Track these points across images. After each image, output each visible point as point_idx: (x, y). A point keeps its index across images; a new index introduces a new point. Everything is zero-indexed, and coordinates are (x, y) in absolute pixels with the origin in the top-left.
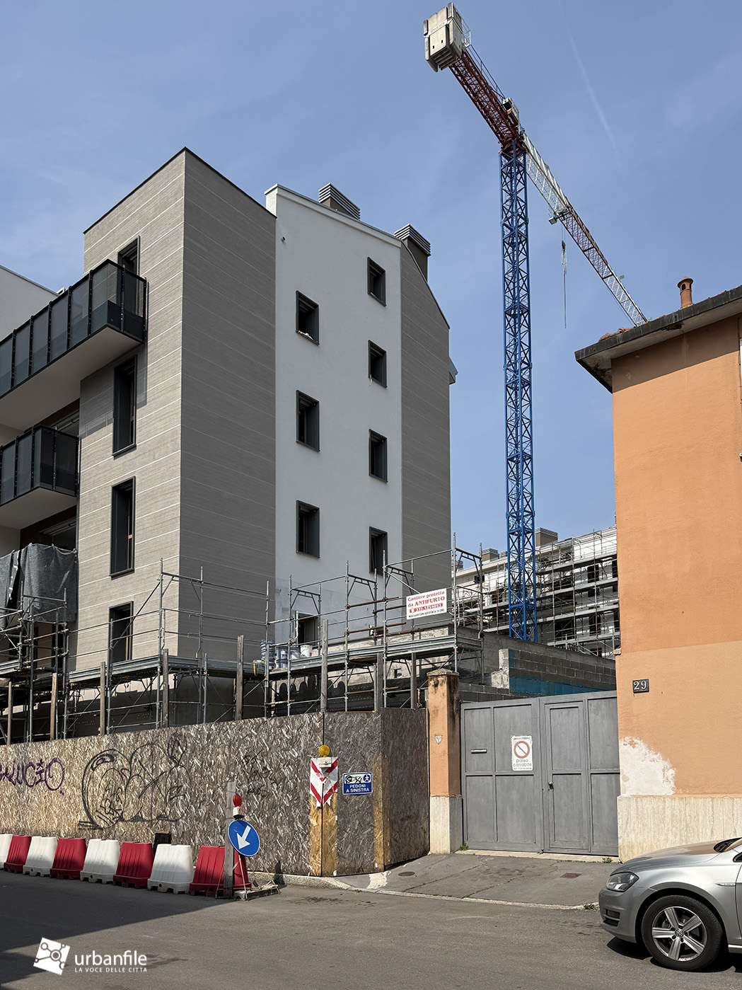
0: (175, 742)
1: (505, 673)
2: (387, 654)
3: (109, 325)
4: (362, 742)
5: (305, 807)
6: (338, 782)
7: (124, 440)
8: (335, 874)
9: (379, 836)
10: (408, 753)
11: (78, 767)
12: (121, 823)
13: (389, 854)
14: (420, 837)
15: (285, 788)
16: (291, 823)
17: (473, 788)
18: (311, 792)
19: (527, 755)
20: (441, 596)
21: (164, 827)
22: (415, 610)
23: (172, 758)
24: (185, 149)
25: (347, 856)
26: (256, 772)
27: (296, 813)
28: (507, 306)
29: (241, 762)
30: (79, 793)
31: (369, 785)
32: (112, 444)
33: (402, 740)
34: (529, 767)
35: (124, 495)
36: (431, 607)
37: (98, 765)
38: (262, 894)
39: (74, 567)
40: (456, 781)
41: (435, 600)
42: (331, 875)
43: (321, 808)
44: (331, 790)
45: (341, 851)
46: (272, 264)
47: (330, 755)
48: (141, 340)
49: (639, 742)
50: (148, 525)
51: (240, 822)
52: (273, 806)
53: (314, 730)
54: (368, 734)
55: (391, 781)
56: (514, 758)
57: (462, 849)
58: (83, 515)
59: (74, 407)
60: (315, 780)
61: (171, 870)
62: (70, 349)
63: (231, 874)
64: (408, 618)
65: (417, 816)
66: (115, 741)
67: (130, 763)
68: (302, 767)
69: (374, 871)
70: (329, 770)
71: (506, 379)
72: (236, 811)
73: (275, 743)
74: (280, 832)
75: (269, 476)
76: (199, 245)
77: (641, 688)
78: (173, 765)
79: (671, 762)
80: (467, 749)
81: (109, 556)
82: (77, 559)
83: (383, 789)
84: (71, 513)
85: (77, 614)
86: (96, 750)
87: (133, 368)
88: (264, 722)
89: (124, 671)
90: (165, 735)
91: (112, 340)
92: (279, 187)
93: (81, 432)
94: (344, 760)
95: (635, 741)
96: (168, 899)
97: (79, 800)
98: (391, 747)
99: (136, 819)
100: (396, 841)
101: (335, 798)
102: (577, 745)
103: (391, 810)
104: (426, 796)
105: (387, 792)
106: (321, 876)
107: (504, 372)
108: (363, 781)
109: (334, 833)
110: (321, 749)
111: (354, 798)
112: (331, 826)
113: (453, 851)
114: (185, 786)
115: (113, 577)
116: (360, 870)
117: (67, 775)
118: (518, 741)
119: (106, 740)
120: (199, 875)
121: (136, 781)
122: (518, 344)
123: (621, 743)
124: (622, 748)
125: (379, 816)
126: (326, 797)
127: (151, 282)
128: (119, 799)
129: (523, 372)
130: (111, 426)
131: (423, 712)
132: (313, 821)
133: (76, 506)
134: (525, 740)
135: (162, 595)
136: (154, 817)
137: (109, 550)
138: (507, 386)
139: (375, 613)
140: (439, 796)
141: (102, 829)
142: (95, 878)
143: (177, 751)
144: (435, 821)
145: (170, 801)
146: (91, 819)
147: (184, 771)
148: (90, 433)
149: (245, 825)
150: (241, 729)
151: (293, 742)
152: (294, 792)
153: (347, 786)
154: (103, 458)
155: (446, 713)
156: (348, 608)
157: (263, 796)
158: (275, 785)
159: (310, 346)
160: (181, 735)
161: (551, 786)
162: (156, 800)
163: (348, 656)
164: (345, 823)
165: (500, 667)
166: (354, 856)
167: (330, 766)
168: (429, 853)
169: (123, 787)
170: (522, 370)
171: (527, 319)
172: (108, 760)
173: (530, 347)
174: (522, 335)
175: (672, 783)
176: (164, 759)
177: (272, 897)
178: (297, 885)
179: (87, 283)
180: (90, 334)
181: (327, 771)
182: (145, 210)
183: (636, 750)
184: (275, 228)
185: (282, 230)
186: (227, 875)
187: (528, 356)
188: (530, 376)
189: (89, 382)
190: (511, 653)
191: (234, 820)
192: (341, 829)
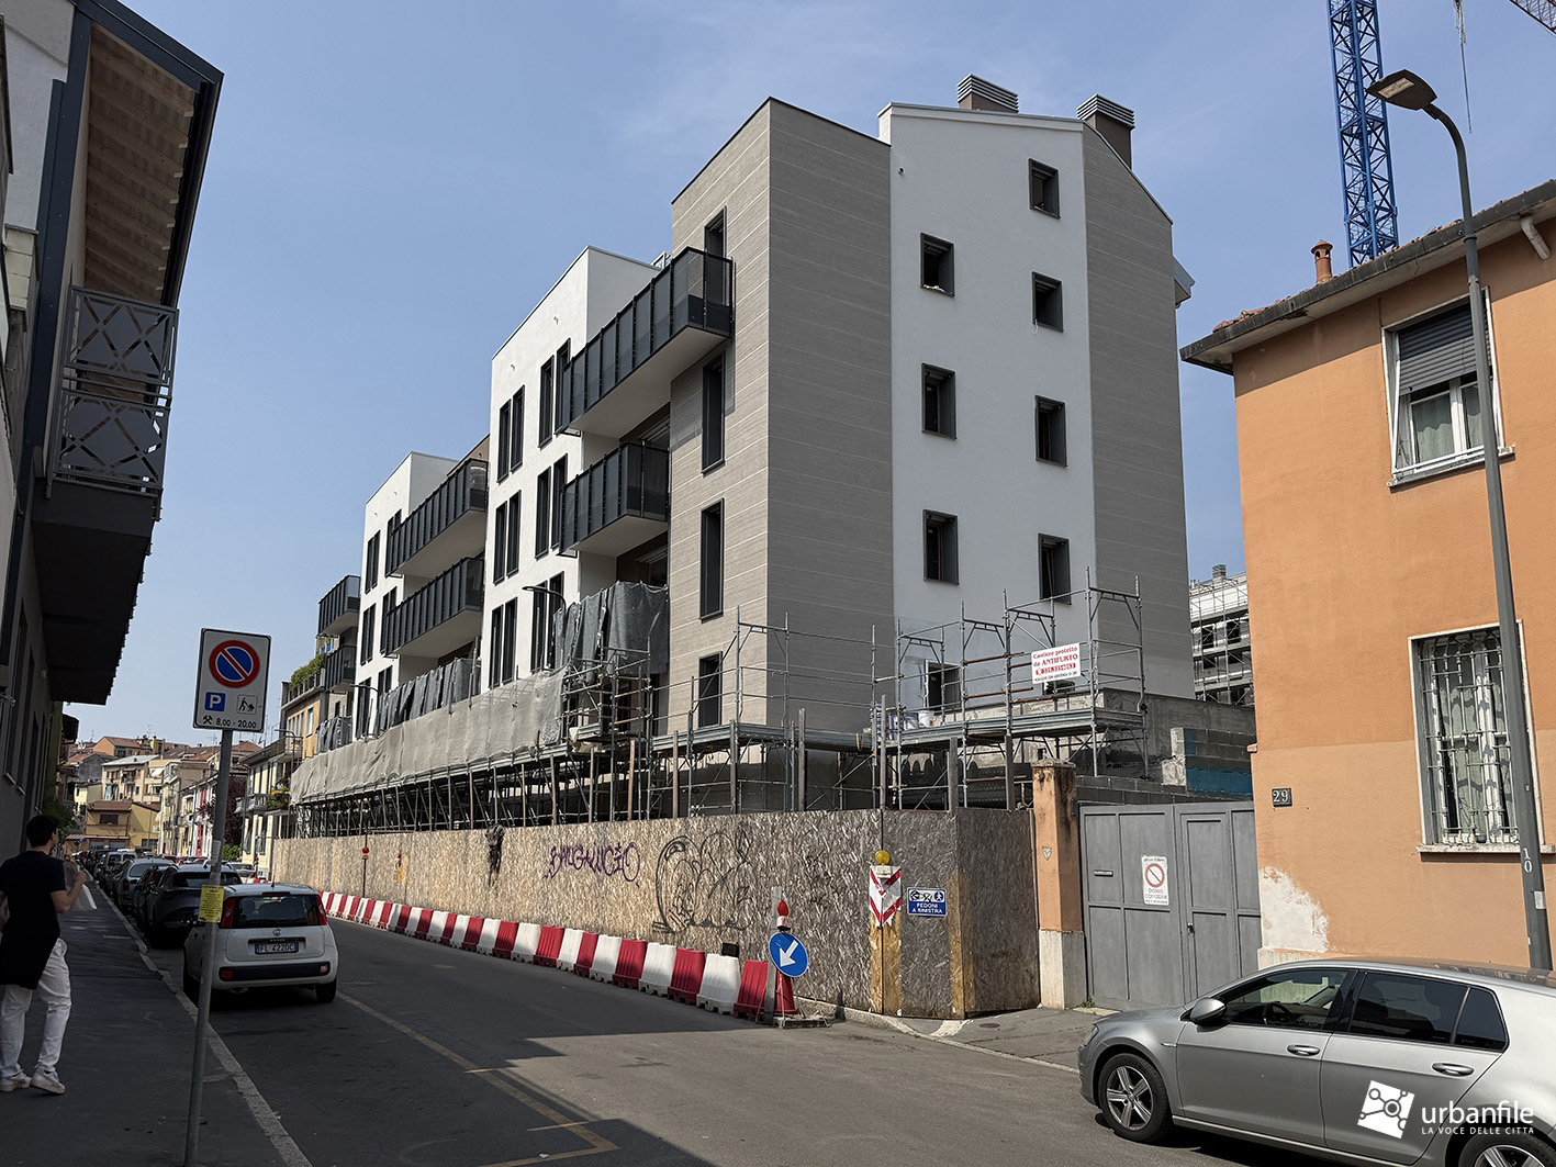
0: (742, 833)
1: (1179, 763)
2: (1011, 730)
3: (691, 324)
4: (931, 850)
5: (865, 925)
6: (901, 898)
7: (713, 456)
8: (899, 1014)
9: (957, 976)
10: (1001, 869)
11: (653, 853)
12: (692, 927)
13: (973, 997)
14: (1024, 983)
15: (846, 898)
16: (852, 944)
17: (1101, 923)
18: (871, 908)
19: (1161, 883)
20: (1072, 653)
21: (732, 936)
22: (1043, 671)
23: (740, 851)
24: (770, 98)
25: (915, 992)
26: (818, 877)
27: (857, 931)
28: (1345, 122)
29: (803, 862)
30: (652, 887)
31: (942, 906)
32: (701, 459)
33: (990, 850)
34: (1164, 900)
35: (713, 518)
36: (1061, 668)
37: (671, 854)
38: (806, 1024)
39: (665, 607)
40: (1075, 912)
41: (1066, 658)
42: (894, 1014)
43: (881, 928)
44: (892, 907)
45: (907, 985)
46: (886, 207)
47: (890, 864)
48: (727, 334)
49: (1281, 874)
50: (736, 558)
51: (785, 936)
52: (835, 921)
53: (873, 831)
54: (939, 841)
55: (974, 904)
56: (1146, 886)
57: (1085, 1005)
58: (674, 544)
59: (664, 413)
60: (874, 892)
61: (718, 985)
62: (653, 353)
63: (773, 996)
64: (1034, 682)
65: (1019, 953)
66: (687, 826)
67: (701, 854)
68: (861, 874)
69: (952, 1017)
70: (890, 882)
71: (1350, 239)
72: (780, 921)
73: (835, 844)
74: (842, 953)
75: (884, 482)
76: (788, 211)
77: (1283, 800)
78: (741, 860)
79: (1322, 906)
80: (1090, 869)
81: (699, 595)
82: (668, 597)
83: (962, 913)
84: (663, 540)
85: (668, 664)
86: (668, 836)
87: (720, 367)
88: (825, 816)
89: (705, 740)
90: (732, 822)
91: (695, 339)
92: (893, 105)
93: (672, 442)
94: (908, 871)
95: (1278, 873)
96: (713, 1018)
97: (653, 895)
98: (972, 860)
99: (706, 923)
100: (984, 982)
101: (897, 917)
102: (1221, 874)
103: (974, 941)
104: (1035, 928)
105: (967, 917)
106: (882, 1014)
107: (1345, 229)
108: (933, 900)
109: (897, 961)
110: (879, 855)
111: (921, 921)
112: (893, 952)
113: (1069, 1005)
114: (752, 887)
115: (703, 621)
116: (934, 1015)
117: (642, 865)
118: (1150, 863)
119: (678, 823)
120: (744, 993)
121: (705, 876)
122: (1368, 180)
123: (1261, 874)
124: (1263, 882)
125: (957, 947)
126: (886, 915)
127: (738, 262)
128: (690, 898)
129: (1380, 224)
130: (701, 435)
131: (1025, 816)
132: (873, 943)
133: (667, 532)
134: (1159, 863)
135: (739, 650)
136: (723, 923)
137: (699, 587)
138: (1352, 250)
139: (1009, 669)
140: (1050, 930)
141: (674, 933)
142: (651, 990)
143: (744, 844)
144: (1046, 964)
145: (737, 904)
146: (665, 920)
147: (750, 869)
148: (680, 444)
149: (791, 939)
150: (802, 822)
151: (853, 844)
152: (854, 905)
153: (913, 905)
154: (693, 476)
155: (1055, 818)
156: (965, 664)
157: (825, 908)
158: (836, 895)
159: (944, 301)
160: (747, 824)
161: (1191, 928)
162: (725, 902)
163: (967, 730)
164: (913, 951)
165: (1173, 754)
166: (924, 995)
167: (889, 876)
168: (1040, 1006)
169: (694, 883)
170: (1377, 222)
171: (1382, 138)
172: (680, 848)
173: (1390, 183)
174: (1373, 166)
175: (1324, 935)
176: (732, 853)
177: (818, 1031)
178: (858, 1023)
179: (668, 275)
180: (673, 335)
181: (887, 883)
182: (731, 174)
183: (1279, 886)
184: (889, 158)
185: (898, 159)
186: (769, 997)
187: (1388, 197)
188: (1395, 229)
189: (679, 383)
190: (1189, 735)
191: (778, 932)
192: (907, 957)
